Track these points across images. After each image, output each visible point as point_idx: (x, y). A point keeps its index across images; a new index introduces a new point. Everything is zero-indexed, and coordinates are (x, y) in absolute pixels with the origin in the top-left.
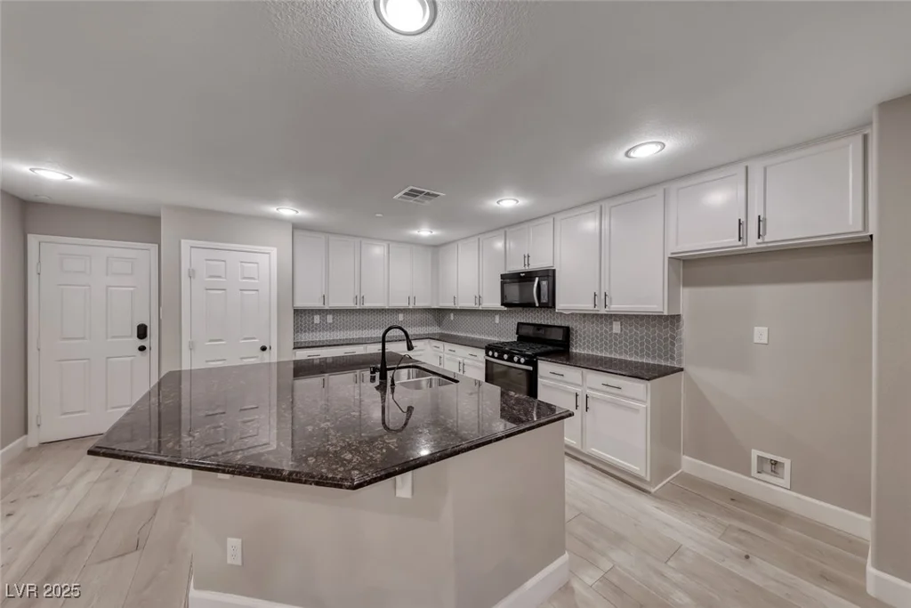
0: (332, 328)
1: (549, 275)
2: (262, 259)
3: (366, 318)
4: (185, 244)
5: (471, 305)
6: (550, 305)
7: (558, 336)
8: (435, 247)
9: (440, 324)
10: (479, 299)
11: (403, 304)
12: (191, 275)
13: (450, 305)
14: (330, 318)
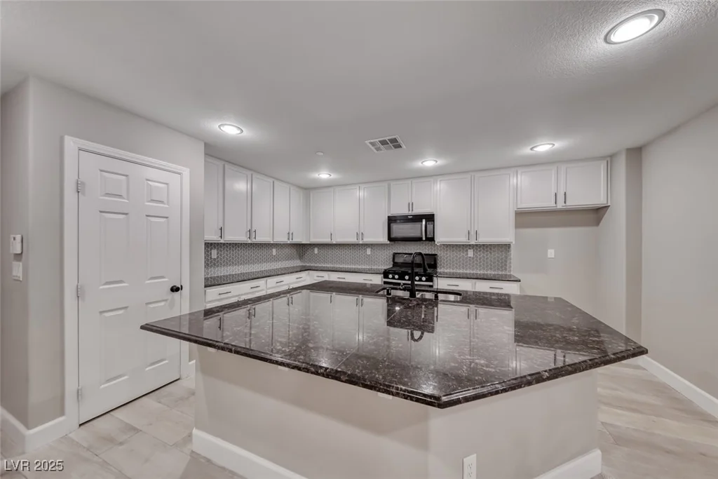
5: (351, 240)
9: (301, 258)
10: (362, 235)
11: (284, 239)
12: (80, 189)
13: (326, 240)
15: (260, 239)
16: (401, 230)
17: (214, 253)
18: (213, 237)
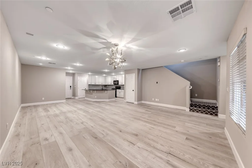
0: (91, 87)
1: (118, 81)
2: (85, 78)
3: (96, 86)
4: (78, 77)
5: (110, 84)
6: (118, 84)
7: (119, 87)
8: (105, 76)
9: (106, 87)
10: (111, 84)
11: (101, 84)
12: (79, 80)
13: (107, 84)
14: (91, 86)
15: (96, 84)
16: (115, 83)
17: (89, 86)
18: (90, 84)
